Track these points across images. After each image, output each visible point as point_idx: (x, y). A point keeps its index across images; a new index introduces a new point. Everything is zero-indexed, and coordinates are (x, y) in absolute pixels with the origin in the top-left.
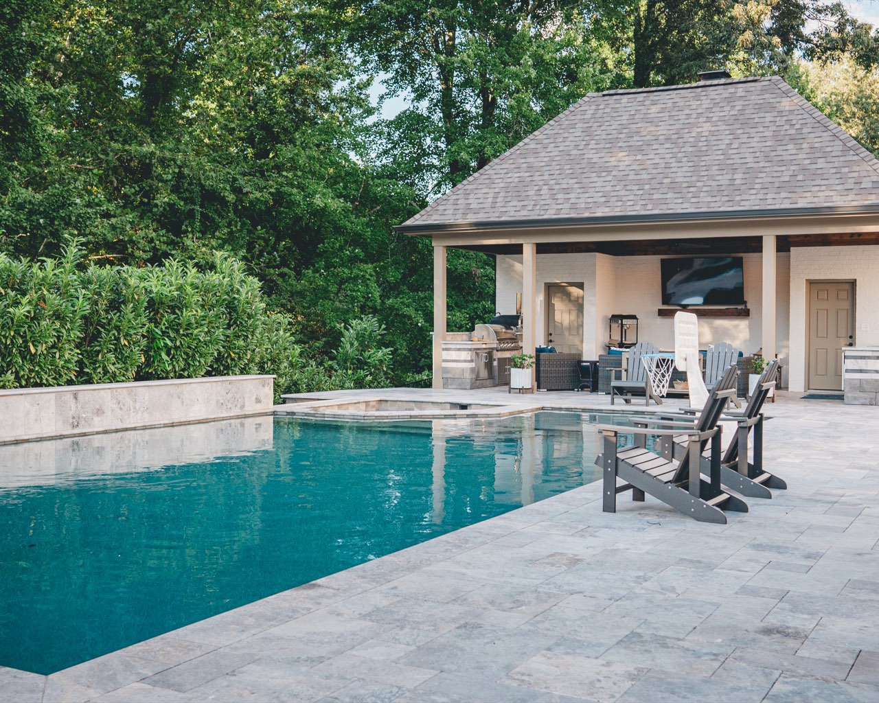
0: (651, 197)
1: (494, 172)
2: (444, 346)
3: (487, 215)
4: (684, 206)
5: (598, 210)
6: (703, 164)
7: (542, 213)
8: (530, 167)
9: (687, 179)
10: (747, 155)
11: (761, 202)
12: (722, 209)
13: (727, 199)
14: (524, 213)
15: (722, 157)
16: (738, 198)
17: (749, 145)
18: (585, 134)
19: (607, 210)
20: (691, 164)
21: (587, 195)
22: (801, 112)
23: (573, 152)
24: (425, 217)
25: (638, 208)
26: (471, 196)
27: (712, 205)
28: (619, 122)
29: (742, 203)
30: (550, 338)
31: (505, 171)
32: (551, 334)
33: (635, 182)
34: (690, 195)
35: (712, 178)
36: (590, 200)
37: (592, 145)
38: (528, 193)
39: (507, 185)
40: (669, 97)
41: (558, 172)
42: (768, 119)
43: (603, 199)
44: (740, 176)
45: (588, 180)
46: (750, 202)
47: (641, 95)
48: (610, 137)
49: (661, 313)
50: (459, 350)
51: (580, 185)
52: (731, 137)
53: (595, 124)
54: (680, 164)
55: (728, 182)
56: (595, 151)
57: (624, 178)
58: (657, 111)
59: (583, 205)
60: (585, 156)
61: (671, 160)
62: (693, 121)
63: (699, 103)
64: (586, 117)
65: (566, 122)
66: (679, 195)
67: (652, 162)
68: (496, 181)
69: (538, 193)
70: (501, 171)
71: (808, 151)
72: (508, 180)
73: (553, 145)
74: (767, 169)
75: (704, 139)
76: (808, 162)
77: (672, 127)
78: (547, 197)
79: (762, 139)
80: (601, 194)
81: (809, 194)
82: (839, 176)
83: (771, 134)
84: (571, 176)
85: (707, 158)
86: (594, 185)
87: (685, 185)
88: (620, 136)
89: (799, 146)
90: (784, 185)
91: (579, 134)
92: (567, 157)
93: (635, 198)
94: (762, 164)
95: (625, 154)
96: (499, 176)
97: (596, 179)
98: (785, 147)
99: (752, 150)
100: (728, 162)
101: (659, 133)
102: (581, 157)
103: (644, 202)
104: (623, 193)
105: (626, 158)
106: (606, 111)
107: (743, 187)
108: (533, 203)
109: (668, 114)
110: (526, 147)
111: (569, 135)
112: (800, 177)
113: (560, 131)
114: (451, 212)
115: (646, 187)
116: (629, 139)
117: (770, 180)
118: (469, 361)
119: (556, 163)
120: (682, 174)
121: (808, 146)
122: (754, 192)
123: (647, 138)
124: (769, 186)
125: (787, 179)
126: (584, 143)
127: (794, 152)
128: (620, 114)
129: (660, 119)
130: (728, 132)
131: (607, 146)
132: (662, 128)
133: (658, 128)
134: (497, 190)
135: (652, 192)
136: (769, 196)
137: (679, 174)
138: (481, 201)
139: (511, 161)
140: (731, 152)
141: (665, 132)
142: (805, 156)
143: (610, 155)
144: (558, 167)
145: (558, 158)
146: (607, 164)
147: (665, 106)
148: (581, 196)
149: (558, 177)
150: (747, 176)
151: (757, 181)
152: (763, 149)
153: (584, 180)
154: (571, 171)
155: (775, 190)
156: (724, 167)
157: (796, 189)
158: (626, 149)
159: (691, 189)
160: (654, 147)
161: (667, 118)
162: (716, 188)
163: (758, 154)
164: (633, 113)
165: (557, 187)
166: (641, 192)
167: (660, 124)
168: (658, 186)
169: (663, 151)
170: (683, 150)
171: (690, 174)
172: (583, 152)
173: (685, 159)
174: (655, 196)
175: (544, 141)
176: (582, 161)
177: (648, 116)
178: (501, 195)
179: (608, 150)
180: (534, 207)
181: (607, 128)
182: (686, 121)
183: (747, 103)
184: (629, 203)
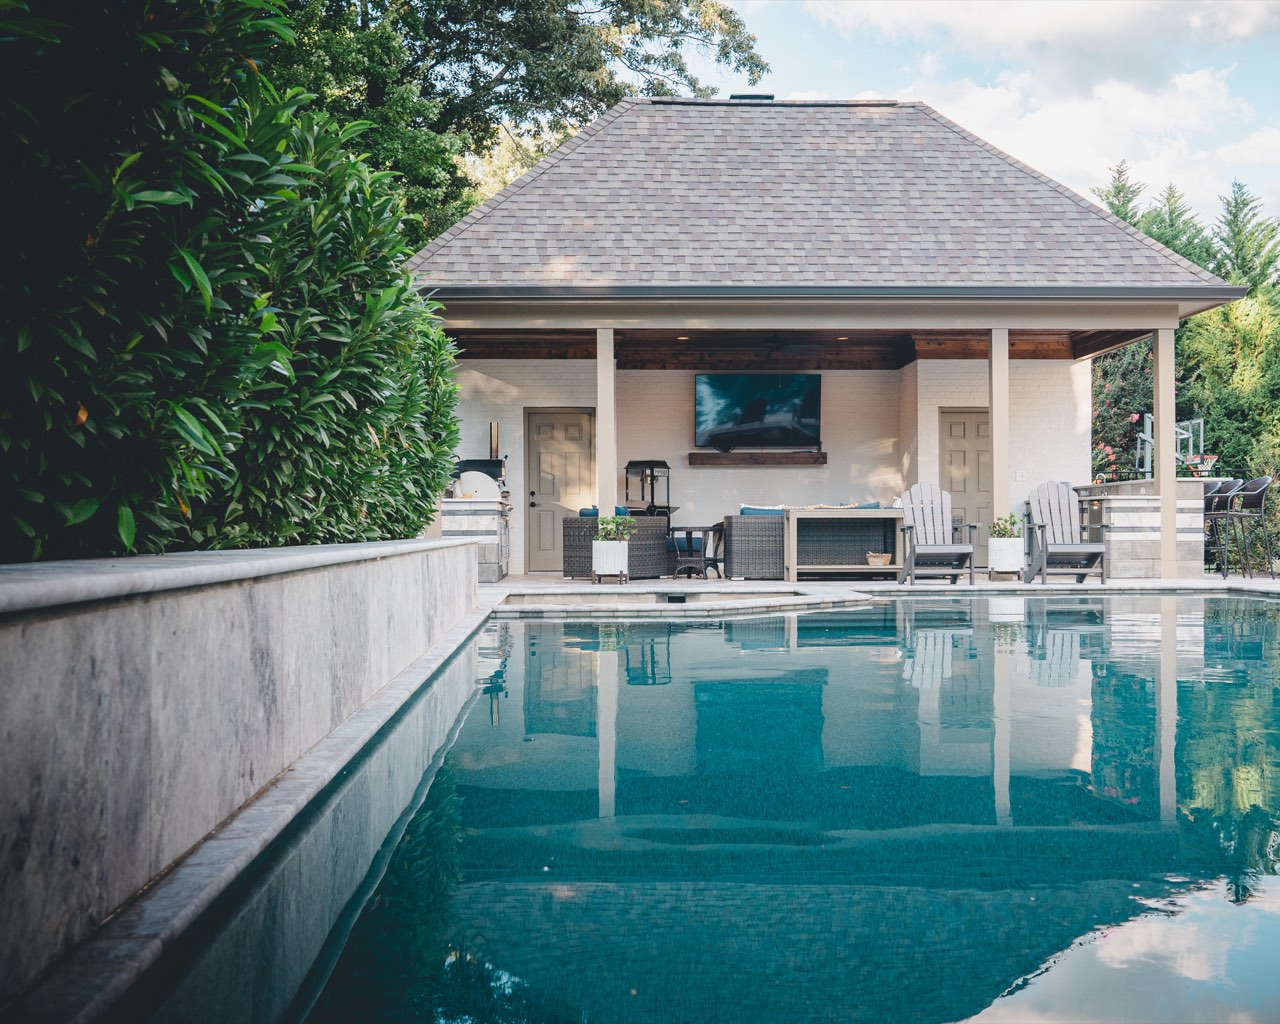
0: (822, 260)
1: (515, 206)
3: (539, 276)
4: (887, 276)
5: (742, 277)
6: (880, 216)
7: (645, 276)
8: (581, 203)
9: (866, 238)
10: (941, 209)
11: (1003, 277)
12: (949, 284)
13: (947, 269)
14: (612, 275)
15: (903, 209)
16: (963, 269)
17: (935, 195)
18: (653, 158)
19: (759, 277)
20: (861, 216)
21: (710, 252)
22: (987, 154)
23: (646, 185)
25: (811, 276)
26: (492, 243)
27: (930, 277)
28: (702, 146)
29: (975, 277)
30: (535, 499)
31: (536, 206)
32: (533, 494)
33: (782, 237)
34: (886, 261)
36: (721, 260)
37: (675, 175)
38: (601, 244)
39: (552, 229)
41: (638, 214)
42: (943, 161)
43: (743, 261)
44: (949, 238)
45: (700, 230)
46: (986, 276)
47: (718, 108)
48: (700, 166)
49: (694, 460)
50: (475, 513)
51: (689, 237)
52: (901, 181)
53: (662, 145)
54: (843, 216)
55: (934, 246)
56: (685, 186)
57: (762, 230)
58: (758, 133)
59: (713, 268)
60: (673, 192)
61: (825, 208)
62: (826, 153)
63: (820, 128)
64: (639, 132)
65: (609, 138)
66: (867, 261)
67: (794, 208)
68: (528, 221)
69: (619, 244)
70: (528, 206)
71: (1029, 209)
72: (551, 221)
73: (605, 171)
74: (984, 231)
75: (859, 181)
76: (1037, 224)
77: (798, 160)
78: (640, 251)
79: (951, 188)
80: (736, 252)
81: (1065, 269)
82: (1093, 246)
83: (960, 181)
84: (666, 221)
85: (880, 209)
86: (714, 237)
87: (868, 246)
88: (716, 166)
89: (1011, 202)
90: (1022, 254)
91: (642, 157)
92: (642, 192)
93: (798, 261)
94: (972, 223)
95: (741, 193)
96: (529, 214)
97: (712, 229)
98: (991, 202)
99: (944, 202)
100: (918, 216)
101: (782, 166)
102: (667, 193)
103: (816, 268)
104: (772, 252)
105: (746, 200)
106: (670, 126)
107: (962, 254)
108: (618, 260)
109: (779, 140)
110: (557, 170)
111: (626, 158)
112: (1040, 245)
113: (606, 151)
114: (465, 267)
115: (807, 245)
116: (736, 172)
117: (997, 246)
118: (494, 533)
119: (627, 199)
120: (854, 229)
121: (1023, 202)
122: (984, 262)
123: (765, 172)
124: (1001, 254)
125: (1022, 246)
126: (660, 172)
127: (1009, 209)
128: (697, 133)
129: (769, 147)
130: (892, 174)
131: (703, 179)
132: (781, 159)
133: (776, 160)
134: (538, 236)
135: (821, 253)
136: (1009, 269)
137: (850, 230)
138: (516, 251)
139: (540, 191)
140: (913, 202)
141: (790, 166)
142: (1030, 216)
143: (716, 193)
144: (634, 206)
145: (625, 192)
146: (720, 208)
147: (765, 127)
148: (700, 253)
149: (642, 221)
150: (959, 238)
151: (978, 246)
152: (961, 202)
153: (692, 229)
154: (660, 214)
155: (1014, 261)
156: (915, 224)
157: (1044, 261)
158: (739, 186)
159: (882, 253)
160: (785, 186)
161: (782, 146)
162: (921, 253)
163: (957, 209)
164: (719, 133)
165: (649, 237)
166: (803, 253)
167: (775, 153)
168: (825, 245)
169: (804, 194)
170: (835, 194)
171: (867, 231)
172: (666, 185)
173: (846, 208)
174: (830, 260)
175: (585, 164)
176: (670, 200)
177: (748, 140)
178: (549, 244)
179: (709, 186)
180: (626, 268)
181: (687, 152)
182: (816, 153)
183: (896, 135)
184: (791, 269)
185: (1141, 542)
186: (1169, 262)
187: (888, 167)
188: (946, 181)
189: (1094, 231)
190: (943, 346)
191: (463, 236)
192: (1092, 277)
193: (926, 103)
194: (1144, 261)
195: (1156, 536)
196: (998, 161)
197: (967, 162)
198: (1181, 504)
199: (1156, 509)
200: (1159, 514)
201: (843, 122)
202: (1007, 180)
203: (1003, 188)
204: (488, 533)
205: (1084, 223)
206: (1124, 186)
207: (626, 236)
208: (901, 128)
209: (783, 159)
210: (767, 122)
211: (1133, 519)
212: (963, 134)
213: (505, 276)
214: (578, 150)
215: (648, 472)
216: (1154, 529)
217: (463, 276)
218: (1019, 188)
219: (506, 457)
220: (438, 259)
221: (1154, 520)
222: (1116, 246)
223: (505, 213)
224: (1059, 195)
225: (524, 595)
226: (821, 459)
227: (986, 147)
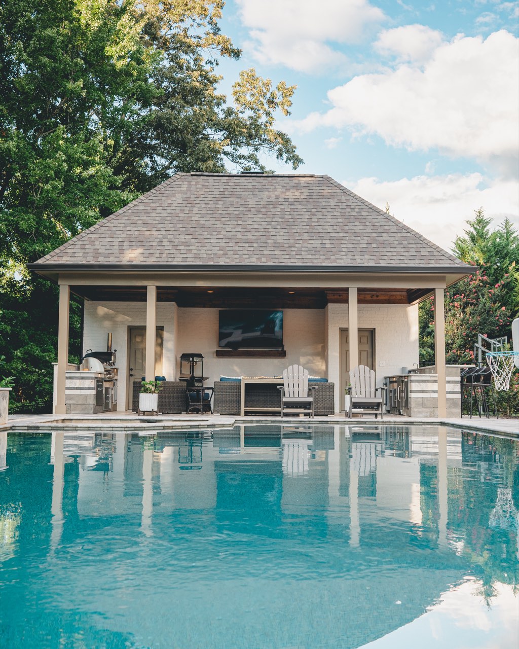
0: (261, 252)
1: (112, 225)
2: (67, 375)
3: (117, 259)
4: (292, 260)
5: (219, 260)
6: (295, 231)
7: (170, 260)
8: (145, 224)
9: (286, 241)
10: (327, 227)
11: (352, 261)
12: (324, 264)
13: (324, 257)
14: (154, 259)
15: (308, 227)
16: (333, 257)
17: (325, 220)
18: (186, 202)
19: (227, 260)
20: (286, 231)
21: (205, 248)
22: (355, 201)
23: (180, 215)
24: (55, 258)
25: (254, 260)
26: (97, 243)
27: (315, 261)
28: (212, 196)
29: (338, 261)
30: (132, 373)
31: (123, 225)
33: (243, 241)
34: (294, 253)
35: (305, 241)
36: (210, 252)
37: (195, 210)
38: (151, 244)
39: (128, 236)
40: (247, 181)
41: (173, 229)
42: (332, 204)
43: (221, 252)
44: (328, 241)
45: (202, 237)
46: (344, 260)
47: (224, 178)
48: (209, 206)
49: (219, 354)
50: (83, 378)
51: (196, 240)
52: (309, 213)
53: (192, 196)
54: (277, 230)
55: (320, 246)
56: (200, 216)
57: (233, 237)
58: (242, 190)
59: (205, 256)
60: (193, 219)
61: (268, 227)
62: (273, 200)
63: (273, 187)
64: (182, 189)
65: (166, 192)
66: (285, 253)
67: (252, 227)
68: (117, 232)
69: (160, 244)
70: (119, 225)
71: (372, 227)
72: (129, 232)
73: (161, 208)
74: (347, 238)
75: (288, 213)
76: (375, 235)
77: (259, 203)
78: (170, 247)
79: (334, 217)
80: (218, 248)
81: (385, 257)
82: (402, 246)
83: (339, 214)
84: (187, 233)
85: (296, 227)
86: (209, 241)
87: (286, 245)
88: (217, 206)
89: (363, 224)
90: (364, 250)
91: (181, 202)
92: (177, 218)
93: (249, 252)
94: (341, 234)
95: (227, 219)
96: (118, 229)
97: (209, 237)
98: (353, 224)
99: (329, 224)
100: (314, 231)
101: (250, 206)
102: (190, 219)
103: (257, 256)
104: (237, 248)
105: (229, 223)
106: (198, 186)
107: (333, 250)
108: (158, 251)
109: (251, 193)
110: (137, 208)
111: (173, 202)
112: (374, 245)
113: (163, 198)
114: (81, 255)
115: (255, 245)
116: (226, 209)
117: (352, 246)
118: (92, 389)
119: (169, 222)
120: (280, 237)
121: (370, 224)
122: (344, 253)
123: (241, 209)
124: (354, 250)
125: (365, 246)
126: (188, 209)
127: (362, 227)
128: (211, 190)
129: (246, 196)
130: (305, 210)
131: (209, 212)
132: (250, 203)
133: (248, 203)
134: (120, 240)
135: (261, 249)
136: (356, 257)
137: (278, 237)
138: (108, 247)
139: (126, 218)
140: (313, 224)
141: (254, 206)
142: (371, 231)
143: (214, 219)
144: (172, 225)
145: (169, 218)
146: (215, 226)
147: (246, 187)
148: (200, 248)
149: (174, 233)
150: (333, 242)
151: (342, 246)
152: (337, 224)
153: (199, 237)
154: (184, 229)
155: (360, 253)
156: (312, 234)
157: (375, 253)
158: (227, 216)
159: (293, 249)
160: (250, 216)
161: (252, 196)
162: (313, 249)
163: (335, 227)
164: (222, 190)
165: (176, 240)
166: (252, 249)
167: (248, 200)
168: (265, 245)
169: (259, 220)
170: (274, 220)
171: (287, 238)
172: (190, 215)
173: (279, 227)
174: (265, 252)
175: (152, 205)
176: (191, 222)
177: (236, 193)
178: (125, 243)
179: (211, 216)
180: (161, 255)
181: (204, 199)
182: (269, 200)
183: (311, 191)
184: (245, 256)
185: (427, 398)
186: (439, 254)
187: (303, 207)
188: (332, 214)
189: (403, 238)
190: (341, 297)
191: (83, 239)
192: (398, 262)
193: (329, 176)
194: (427, 254)
195: (435, 395)
196: (360, 204)
197: (345, 204)
198: (448, 378)
199: (435, 381)
200: (437, 384)
201: (285, 185)
202: (363, 213)
203: (360, 217)
204: (89, 388)
205: (399, 234)
206: (482, 219)
207: (164, 240)
208: (314, 188)
209: (251, 203)
210: (247, 184)
211: (423, 386)
212: (345, 191)
213: (100, 259)
214: (149, 198)
215: (191, 359)
216: (434, 392)
217: (79, 259)
218: (369, 217)
219: (115, 351)
220: (68, 251)
221: (435, 387)
222: (414, 246)
223: (107, 228)
224: (388, 221)
225: (72, 420)
226: (283, 354)
227: (356, 197)
